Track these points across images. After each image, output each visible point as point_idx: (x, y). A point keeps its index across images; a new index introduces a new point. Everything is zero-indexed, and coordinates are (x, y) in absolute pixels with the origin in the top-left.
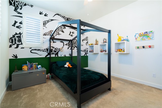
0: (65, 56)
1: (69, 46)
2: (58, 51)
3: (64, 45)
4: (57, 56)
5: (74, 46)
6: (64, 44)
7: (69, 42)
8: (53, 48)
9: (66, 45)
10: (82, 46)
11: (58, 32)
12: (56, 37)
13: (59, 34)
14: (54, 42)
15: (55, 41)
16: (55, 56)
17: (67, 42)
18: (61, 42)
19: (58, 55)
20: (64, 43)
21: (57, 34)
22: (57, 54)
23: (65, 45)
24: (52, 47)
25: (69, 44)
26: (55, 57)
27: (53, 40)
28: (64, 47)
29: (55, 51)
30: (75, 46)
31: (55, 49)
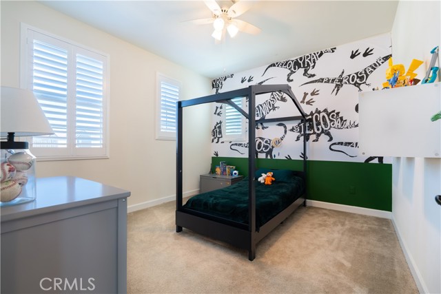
0: (289, 159)
1: (300, 131)
2: (273, 147)
3: (286, 132)
4: (269, 157)
5: (319, 132)
6: (288, 129)
7: (300, 121)
8: (262, 141)
9: (292, 130)
10: (357, 126)
11: (273, 105)
12: (267, 117)
13: (274, 108)
14: (263, 128)
15: (265, 125)
16: (267, 156)
17: (295, 124)
18: (279, 125)
19: (271, 156)
20: (285, 127)
21: (270, 110)
22: (270, 152)
23: (288, 132)
24: (260, 138)
25: (300, 128)
26: (266, 159)
27: (262, 124)
28: (286, 136)
29: (266, 147)
30: (323, 132)
31: (266, 142)
